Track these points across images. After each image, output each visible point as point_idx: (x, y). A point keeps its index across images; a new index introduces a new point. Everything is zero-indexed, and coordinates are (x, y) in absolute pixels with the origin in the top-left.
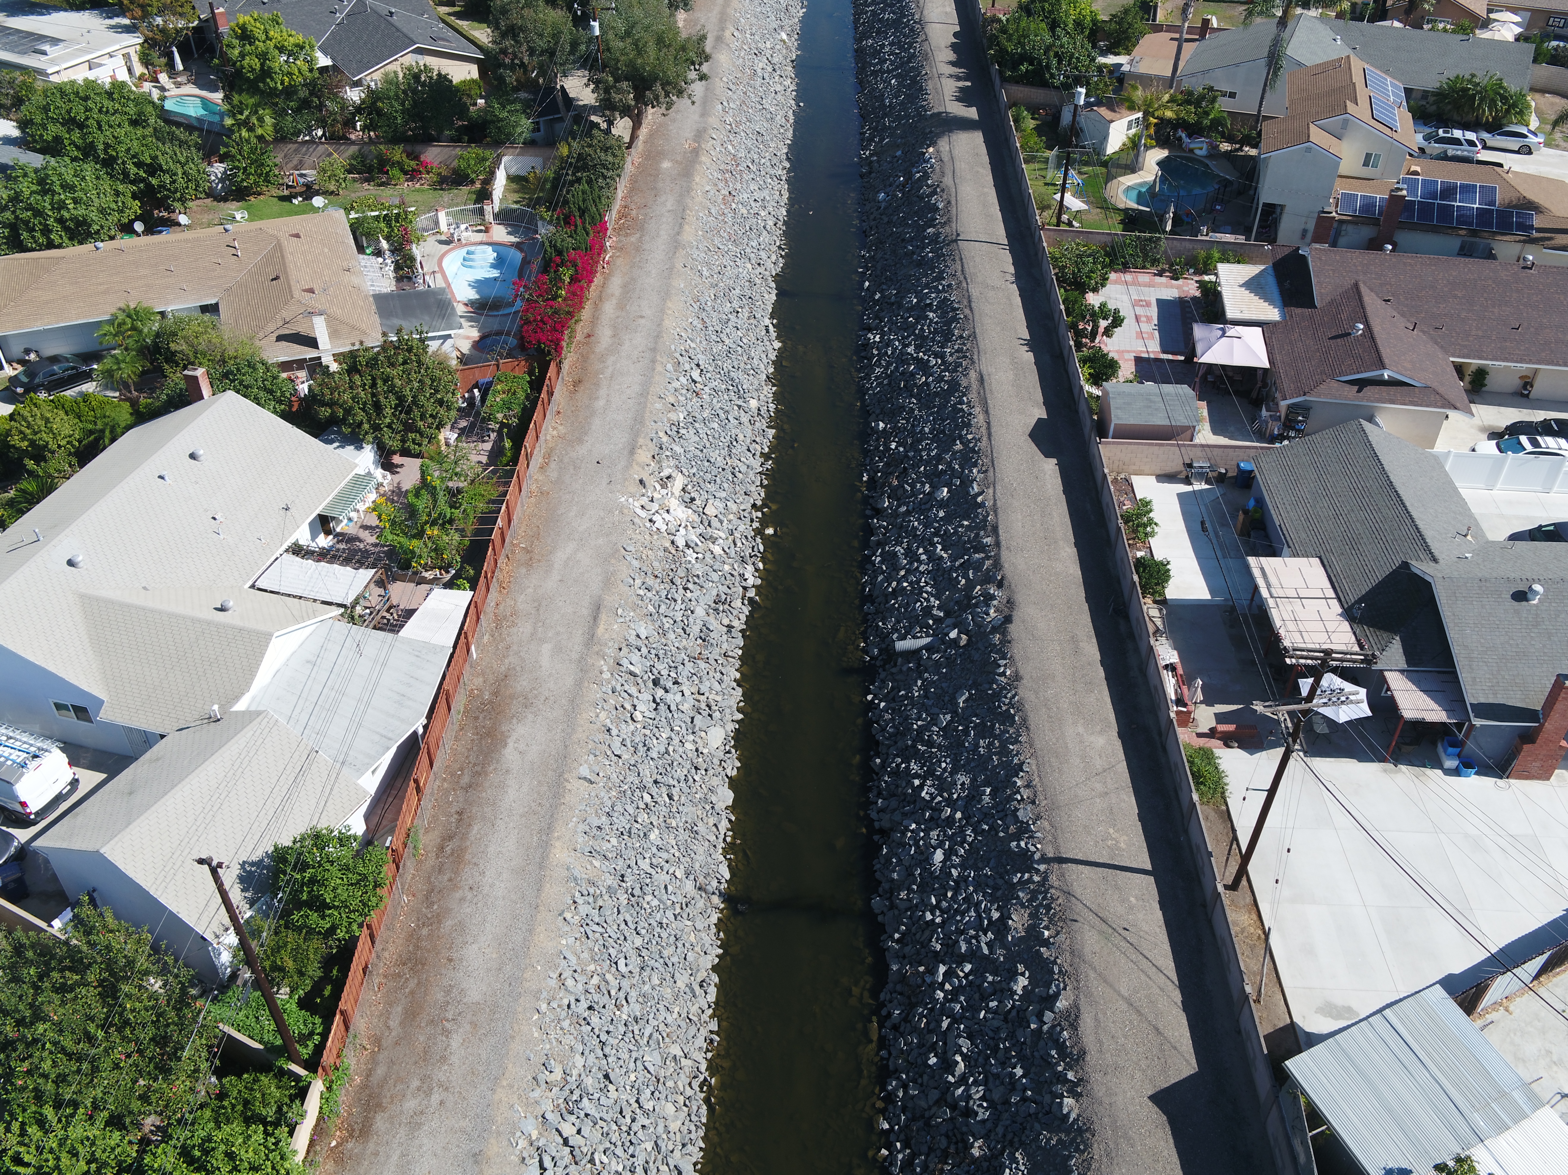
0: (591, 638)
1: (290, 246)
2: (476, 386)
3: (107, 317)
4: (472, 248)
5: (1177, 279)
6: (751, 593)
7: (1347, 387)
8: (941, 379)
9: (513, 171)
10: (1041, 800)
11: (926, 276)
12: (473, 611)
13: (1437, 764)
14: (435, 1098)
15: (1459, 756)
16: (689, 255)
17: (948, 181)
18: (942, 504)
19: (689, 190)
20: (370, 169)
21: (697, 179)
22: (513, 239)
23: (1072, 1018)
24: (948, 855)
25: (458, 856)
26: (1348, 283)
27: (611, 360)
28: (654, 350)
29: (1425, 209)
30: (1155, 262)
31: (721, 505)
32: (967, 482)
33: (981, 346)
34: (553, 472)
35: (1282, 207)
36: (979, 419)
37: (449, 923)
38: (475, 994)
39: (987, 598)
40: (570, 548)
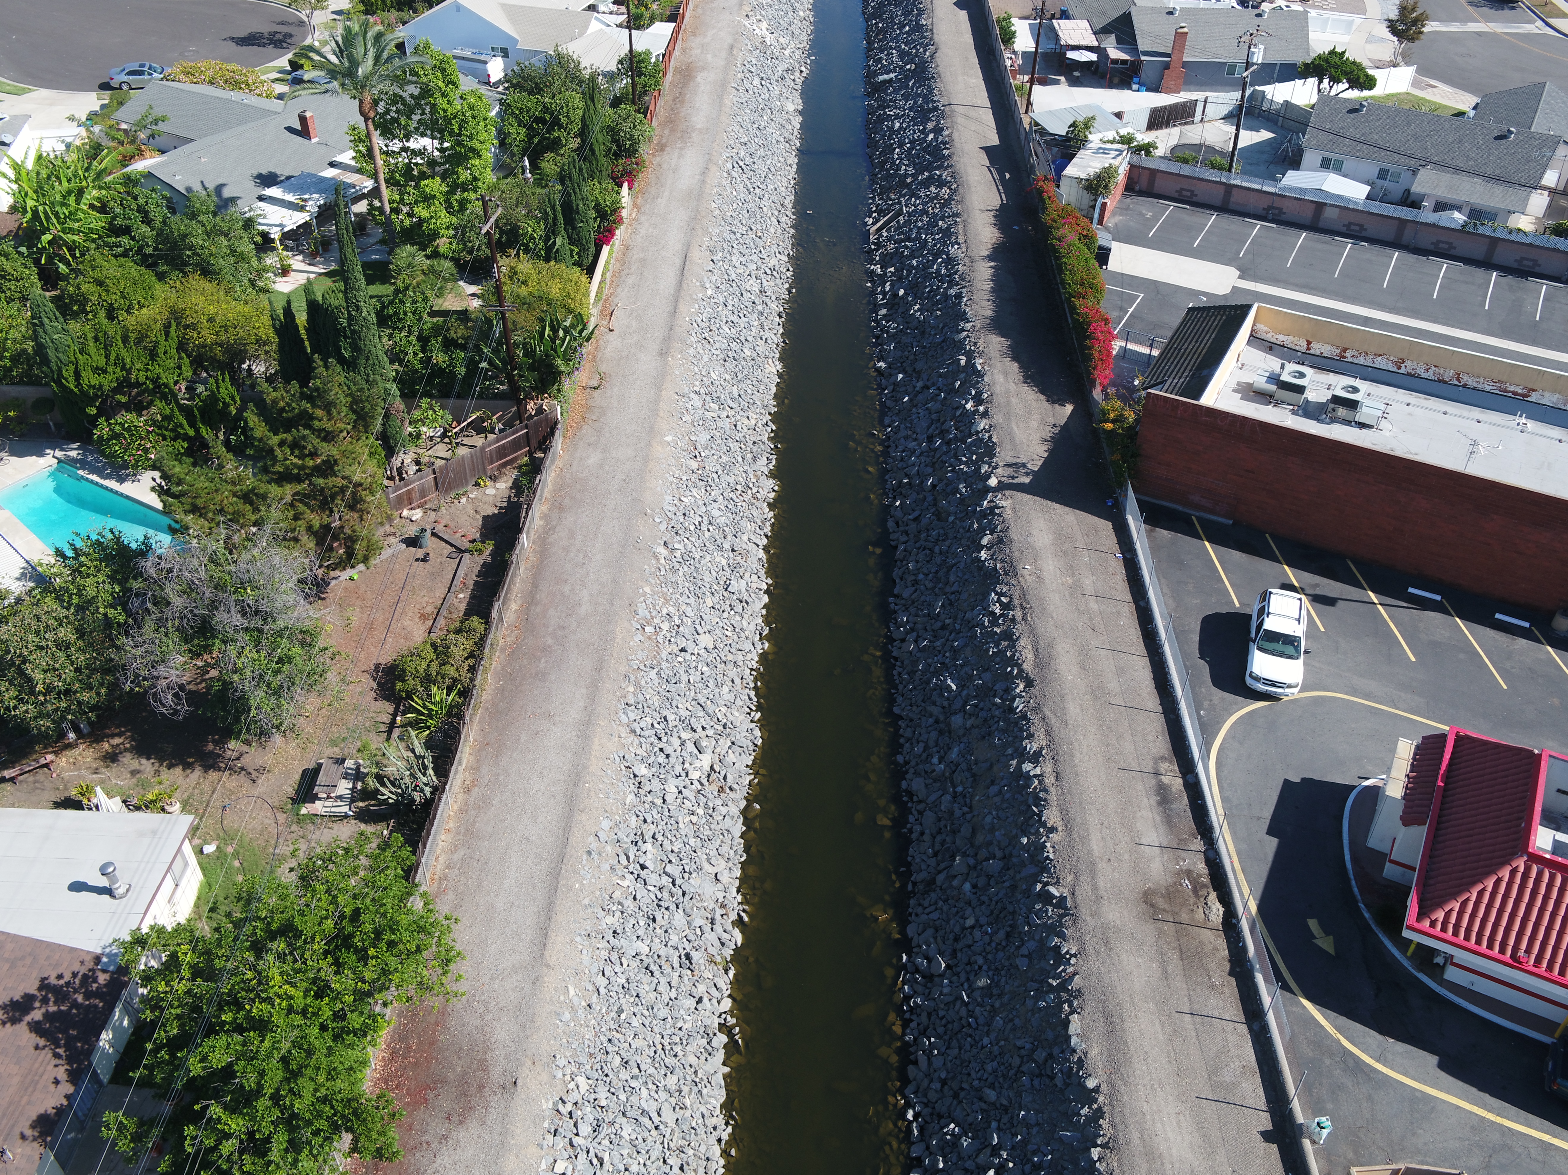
0: (730, 54)
10: (944, 93)
12: (676, 33)
13: (1130, 88)
15: (1139, 83)
18: (906, 33)
24: (901, 124)
25: (682, 102)
31: (788, 41)
32: (918, 22)
34: (700, 11)
38: (699, 126)
39: (925, 51)
40: (714, 31)
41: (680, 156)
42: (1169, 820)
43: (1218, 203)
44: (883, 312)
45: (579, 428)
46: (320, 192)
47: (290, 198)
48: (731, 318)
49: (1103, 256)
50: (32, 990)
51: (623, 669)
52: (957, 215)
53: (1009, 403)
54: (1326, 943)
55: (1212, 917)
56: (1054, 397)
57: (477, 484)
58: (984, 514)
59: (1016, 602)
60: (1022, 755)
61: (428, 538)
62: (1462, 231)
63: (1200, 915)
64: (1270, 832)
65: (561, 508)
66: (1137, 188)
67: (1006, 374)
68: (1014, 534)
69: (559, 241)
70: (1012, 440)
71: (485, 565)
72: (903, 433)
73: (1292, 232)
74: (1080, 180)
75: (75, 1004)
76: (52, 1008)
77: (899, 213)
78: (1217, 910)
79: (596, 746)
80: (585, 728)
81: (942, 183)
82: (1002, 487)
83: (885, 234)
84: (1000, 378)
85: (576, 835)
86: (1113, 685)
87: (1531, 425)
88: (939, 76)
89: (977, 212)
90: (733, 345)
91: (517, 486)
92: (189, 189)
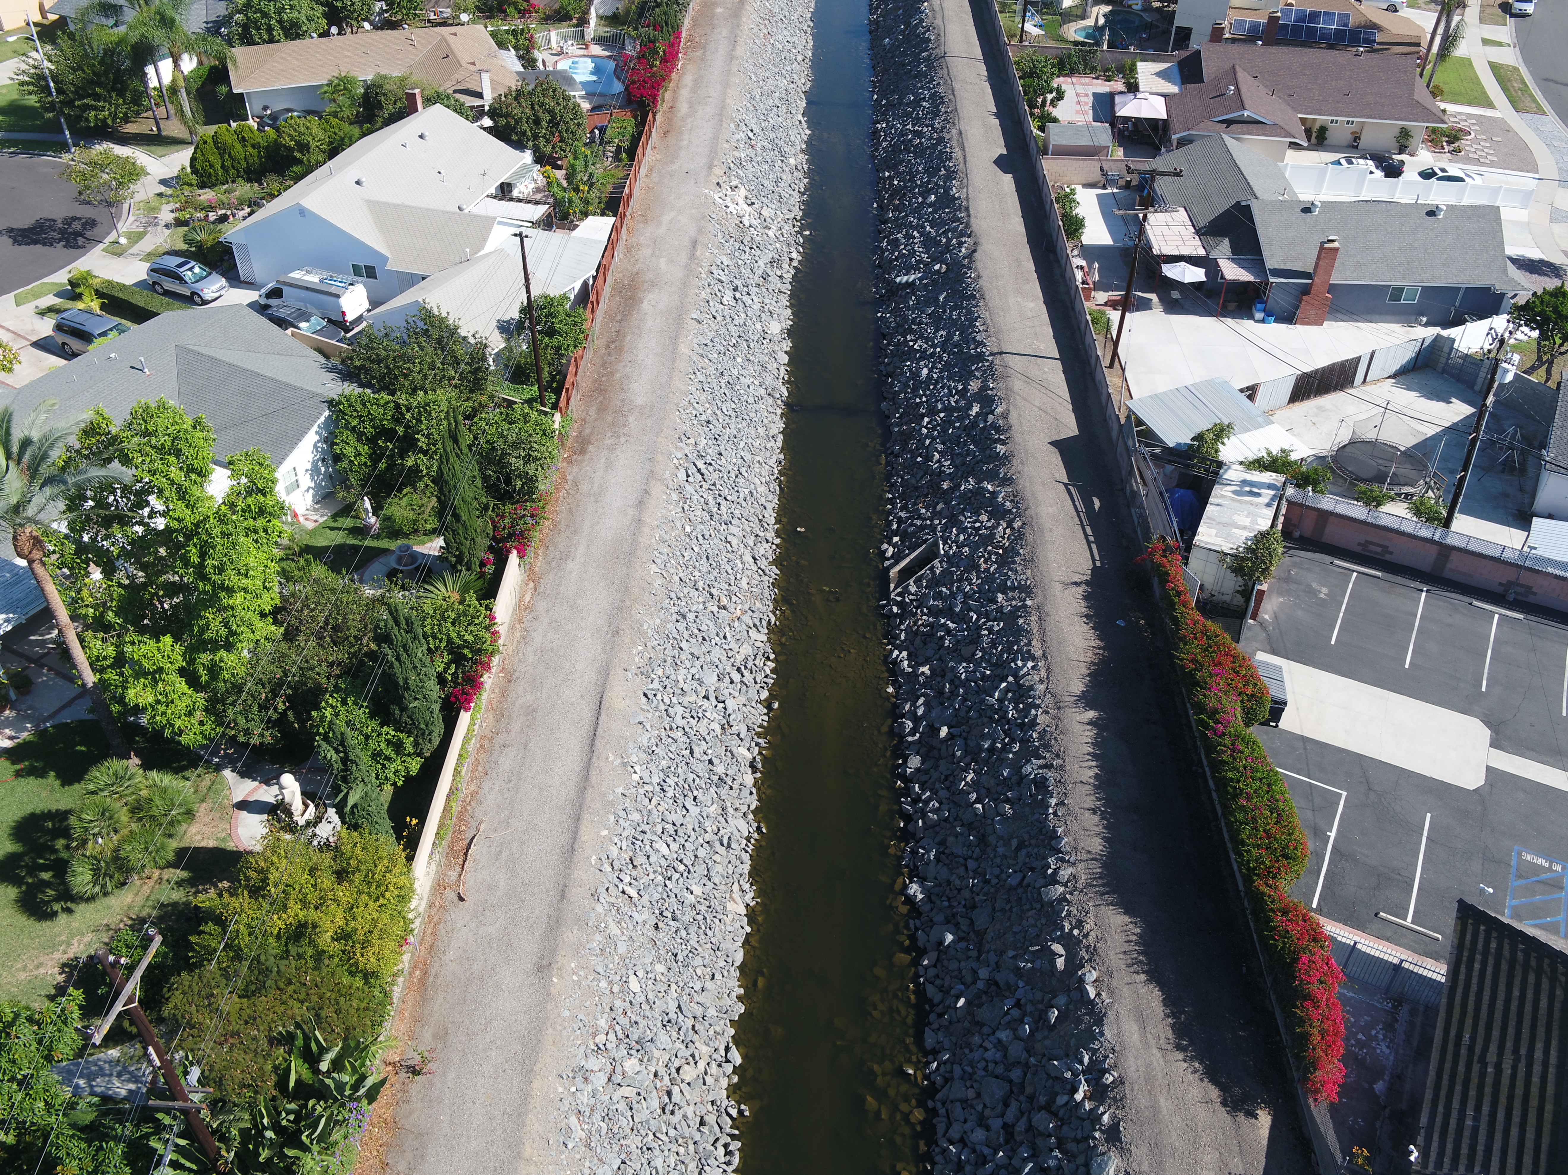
0: (692, 256)
1: (452, 40)
2: (596, 128)
3: (325, 82)
4: (576, 59)
5: (1109, 81)
6: (795, 263)
7: (1219, 125)
8: (931, 138)
9: (601, 12)
10: (991, 328)
11: (921, 82)
12: (615, 230)
13: (1251, 317)
14: (623, 439)
15: (1264, 311)
16: (740, 64)
17: (938, 22)
18: (931, 205)
19: (738, 26)
20: (491, 10)
21: (744, 20)
22: (607, 53)
23: (1005, 416)
24: (931, 370)
25: (620, 350)
26: (1228, 66)
27: (689, 120)
28: (721, 115)
29: (1296, 30)
30: (1093, 69)
31: (773, 212)
32: (947, 190)
33: (961, 115)
34: (655, 177)
35: (1190, 30)
36: (958, 153)
37: (618, 376)
38: (639, 401)
39: (960, 244)
40: (672, 214)
41: (609, 466)
44: (915, 762)
48: (672, 817)
52: (1027, 589)
56: (1234, 1091)
77: (934, 551)
81: (997, 512)
83: (914, 589)
88: (983, 297)
89: (1057, 587)
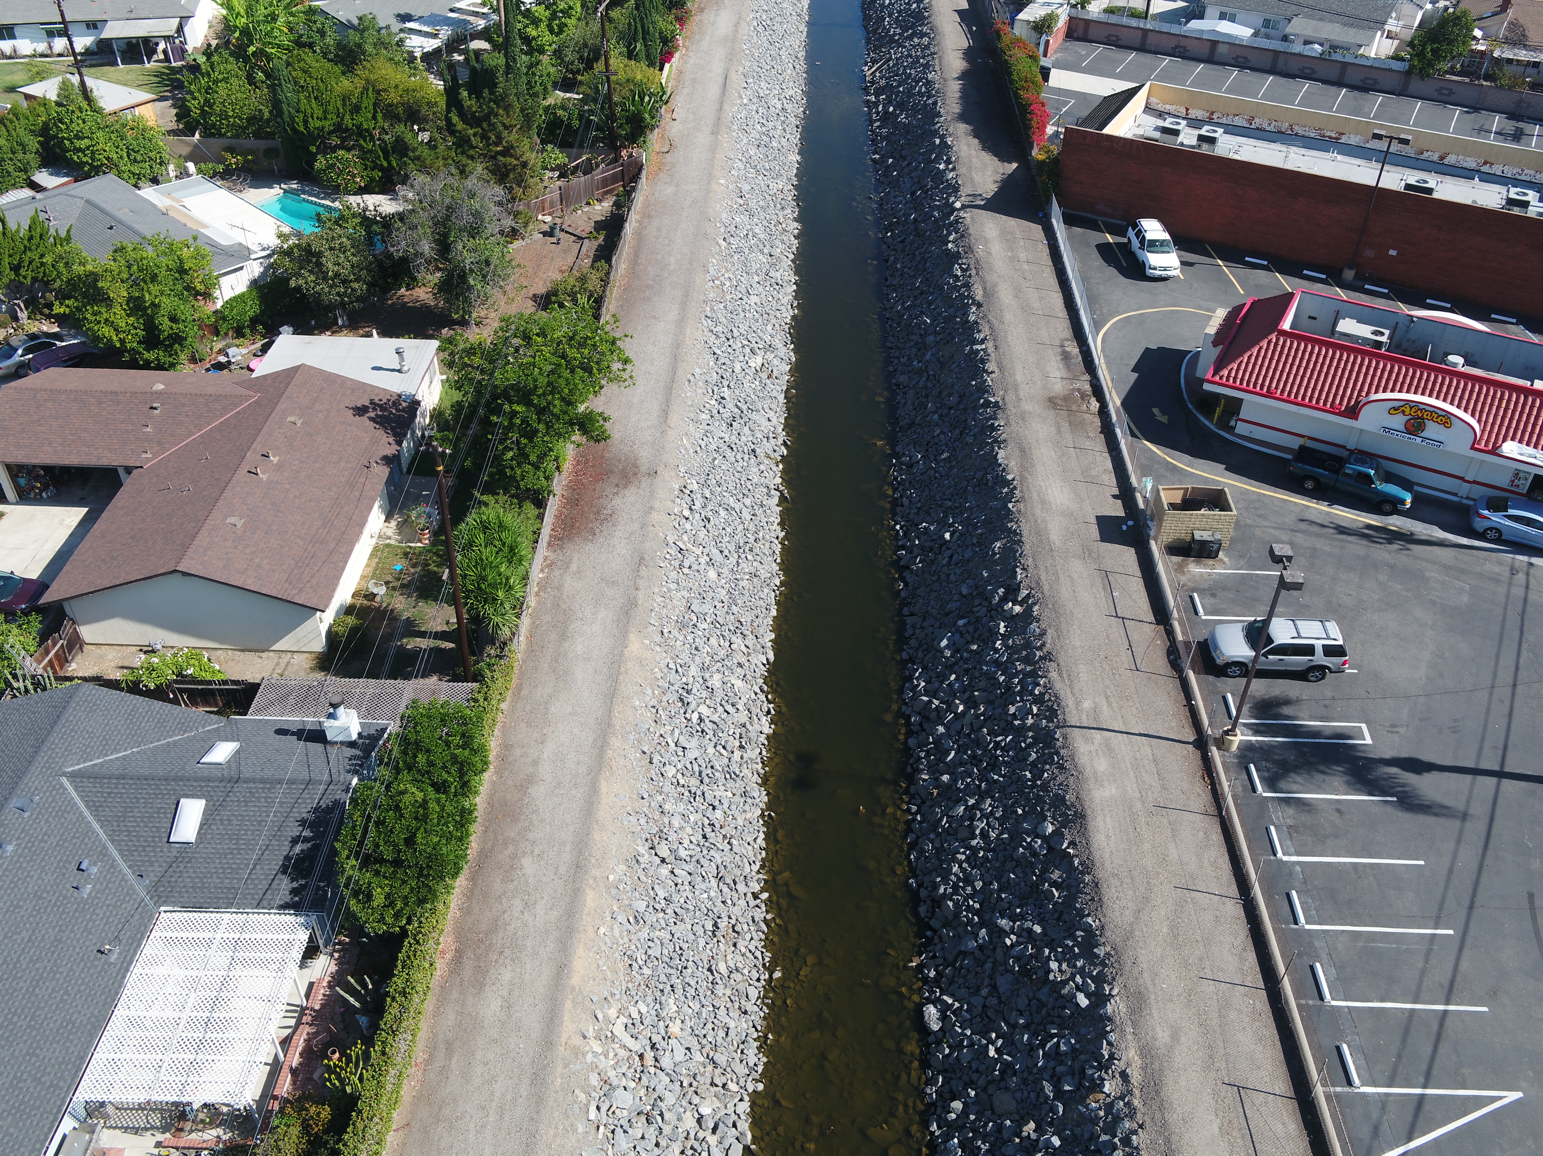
42: (1068, 367)
43: (1137, 45)
44: (878, 124)
45: (657, 175)
46: (448, 25)
47: (425, 29)
48: (761, 121)
49: (1045, 74)
50: (367, 403)
51: (702, 298)
52: (935, 53)
53: (970, 161)
54: (1164, 419)
55: (1092, 408)
56: (1003, 157)
57: (588, 204)
58: (951, 224)
59: (972, 266)
60: (974, 342)
61: (557, 231)
62: (1321, 58)
63: (1084, 407)
64: (1133, 371)
65: (650, 217)
66: (1075, 35)
67: (969, 146)
68: (971, 231)
69: (638, 45)
70: (972, 182)
71: (599, 245)
72: (892, 194)
73: (1193, 64)
74: (1028, 22)
75: (391, 413)
76: (380, 413)
77: (890, 59)
78: (1095, 405)
79: (688, 332)
80: (681, 322)
81: (922, 35)
82: (964, 207)
83: (878, 75)
84: (964, 148)
85: (680, 373)
86: (1036, 305)
87: (1340, 157)
89: (950, 51)
90: (764, 138)
91: (617, 205)
92: (348, 21)
